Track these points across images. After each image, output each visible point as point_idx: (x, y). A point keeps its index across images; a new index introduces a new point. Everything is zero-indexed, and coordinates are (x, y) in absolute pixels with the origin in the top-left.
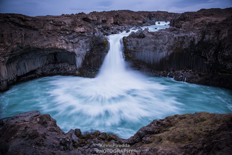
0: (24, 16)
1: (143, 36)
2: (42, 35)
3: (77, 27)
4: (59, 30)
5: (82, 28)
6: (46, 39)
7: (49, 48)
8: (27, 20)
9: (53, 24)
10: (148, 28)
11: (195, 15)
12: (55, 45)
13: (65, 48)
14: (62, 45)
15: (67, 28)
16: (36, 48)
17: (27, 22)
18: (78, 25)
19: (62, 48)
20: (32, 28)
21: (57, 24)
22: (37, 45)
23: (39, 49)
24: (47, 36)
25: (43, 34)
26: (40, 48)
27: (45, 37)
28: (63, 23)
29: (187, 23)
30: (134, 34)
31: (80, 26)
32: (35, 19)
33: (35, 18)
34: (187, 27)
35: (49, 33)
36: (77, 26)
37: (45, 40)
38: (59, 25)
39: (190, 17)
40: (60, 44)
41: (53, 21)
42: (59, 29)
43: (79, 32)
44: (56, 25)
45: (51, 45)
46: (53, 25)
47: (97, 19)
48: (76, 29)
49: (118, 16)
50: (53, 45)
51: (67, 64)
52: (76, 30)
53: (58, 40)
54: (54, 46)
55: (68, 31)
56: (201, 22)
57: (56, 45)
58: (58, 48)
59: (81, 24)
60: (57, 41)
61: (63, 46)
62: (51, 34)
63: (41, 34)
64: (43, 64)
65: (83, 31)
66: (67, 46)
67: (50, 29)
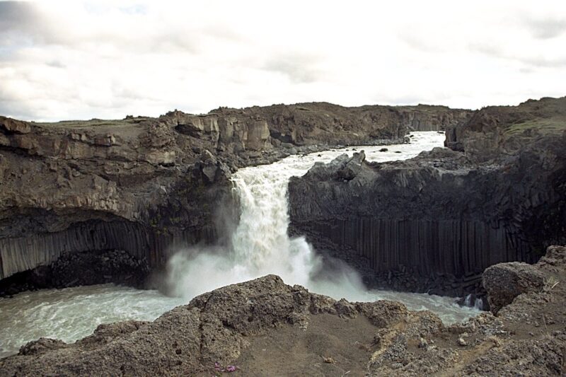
0: (11, 121)
1: (347, 174)
2: (55, 171)
3: (152, 149)
4: (102, 159)
5: (167, 154)
6: (63, 184)
7: (67, 208)
8: (19, 133)
9: (88, 143)
10: (363, 151)
11: (510, 114)
12: (87, 200)
13: (115, 207)
14: (105, 200)
15: (125, 153)
16: (32, 208)
17: (17, 136)
18: (155, 145)
19: (106, 208)
20: (30, 152)
21: (100, 142)
22: (35, 200)
23: (39, 210)
24: (66, 176)
25: (56, 169)
26: (43, 209)
27: (61, 179)
28: (113, 139)
29: (478, 136)
30: (323, 168)
31: (163, 146)
32: (39, 130)
33: (39, 127)
34: (480, 147)
35: (73, 166)
36: (154, 147)
37: (59, 187)
38: (104, 146)
39: (495, 121)
40: (101, 197)
41: (86, 135)
42: (103, 155)
43: (160, 164)
44: (96, 145)
45: (74, 200)
46: (88, 146)
47: (219, 128)
48: (151, 157)
49: (292, 119)
50: (79, 200)
51: (123, 254)
52: (149, 158)
53: (96, 185)
54: (83, 204)
55: (128, 161)
56: (525, 132)
57: (89, 201)
58: (95, 209)
59: (164, 143)
60: (94, 188)
61: (110, 204)
62: (78, 169)
63: (51, 171)
64: (53, 254)
65: (171, 161)
66: (121, 204)
67: (76, 157)
